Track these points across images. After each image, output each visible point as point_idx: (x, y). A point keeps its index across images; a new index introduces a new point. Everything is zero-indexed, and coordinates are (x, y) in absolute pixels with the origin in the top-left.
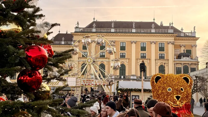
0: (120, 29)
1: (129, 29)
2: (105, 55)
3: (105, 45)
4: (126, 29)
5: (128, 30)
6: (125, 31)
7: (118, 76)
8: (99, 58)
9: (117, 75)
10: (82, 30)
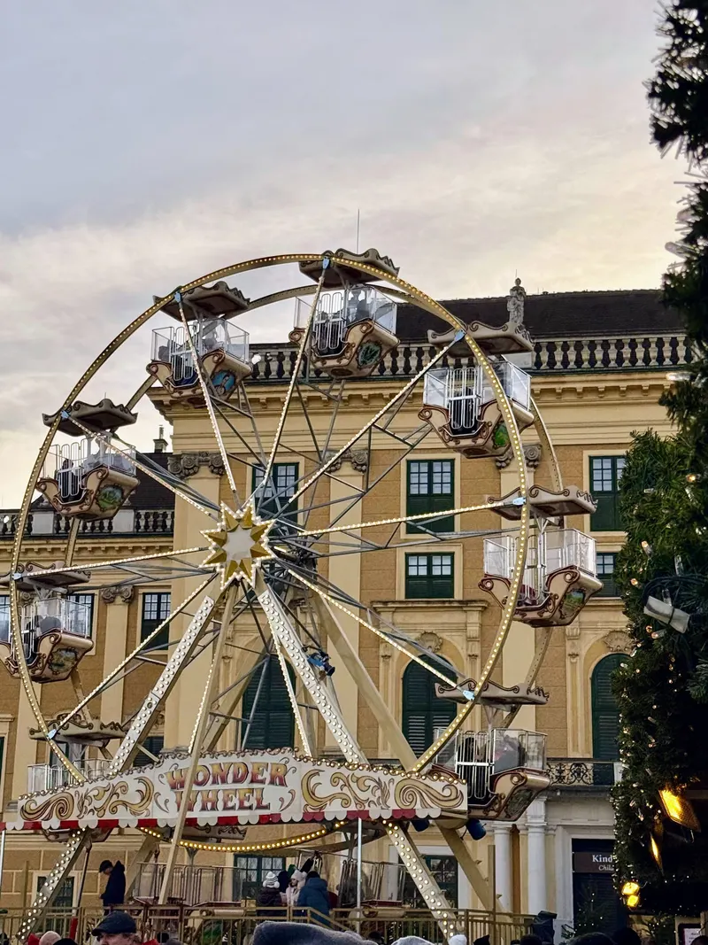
0: (585, 340)
1: (667, 338)
2: (451, 577)
3: (447, 490)
4: (640, 339)
5: (660, 343)
6: (627, 352)
7: (578, 763)
8: (400, 608)
9: (571, 755)
10: (262, 369)
